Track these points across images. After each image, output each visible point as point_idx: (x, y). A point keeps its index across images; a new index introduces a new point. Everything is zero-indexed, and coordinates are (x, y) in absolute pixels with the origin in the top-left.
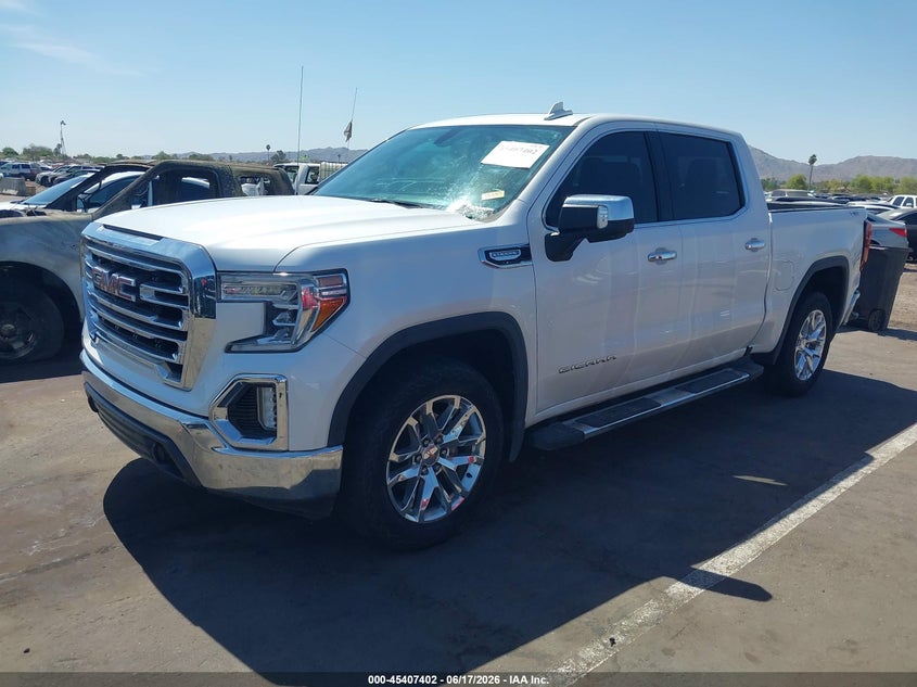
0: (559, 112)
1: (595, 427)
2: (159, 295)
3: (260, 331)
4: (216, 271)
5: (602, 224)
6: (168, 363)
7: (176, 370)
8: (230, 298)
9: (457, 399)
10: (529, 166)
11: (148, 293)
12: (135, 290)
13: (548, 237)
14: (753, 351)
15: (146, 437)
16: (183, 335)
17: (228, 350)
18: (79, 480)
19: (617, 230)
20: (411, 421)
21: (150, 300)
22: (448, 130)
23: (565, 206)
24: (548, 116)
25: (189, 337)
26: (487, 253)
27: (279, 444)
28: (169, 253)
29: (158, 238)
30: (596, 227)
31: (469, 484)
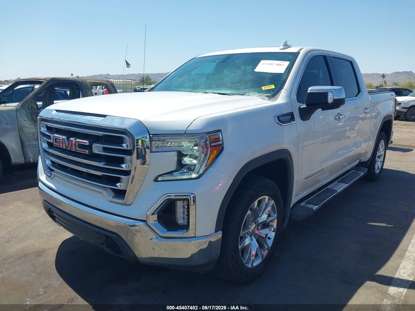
0: (286, 46)
1: (316, 205)
2: (105, 149)
3: (173, 168)
4: (150, 135)
5: (330, 100)
6: (112, 189)
7: (121, 194)
8: (157, 150)
9: (267, 197)
10: (283, 72)
11: (97, 149)
12: (89, 147)
13: (300, 109)
14: (361, 161)
15: (98, 233)
16: (127, 173)
17: (156, 180)
18: (38, 256)
19: (338, 103)
20: (249, 212)
21: (101, 153)
22: (226, 56)
23: (309, 92)
24: (281, 47)
25: (132, 173)
26: (278, 117)
27: (190, 233)
28: (116, 124)
29: (104, 116)
30: (327, 103)
31: (270, 243)
